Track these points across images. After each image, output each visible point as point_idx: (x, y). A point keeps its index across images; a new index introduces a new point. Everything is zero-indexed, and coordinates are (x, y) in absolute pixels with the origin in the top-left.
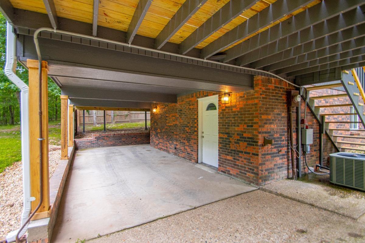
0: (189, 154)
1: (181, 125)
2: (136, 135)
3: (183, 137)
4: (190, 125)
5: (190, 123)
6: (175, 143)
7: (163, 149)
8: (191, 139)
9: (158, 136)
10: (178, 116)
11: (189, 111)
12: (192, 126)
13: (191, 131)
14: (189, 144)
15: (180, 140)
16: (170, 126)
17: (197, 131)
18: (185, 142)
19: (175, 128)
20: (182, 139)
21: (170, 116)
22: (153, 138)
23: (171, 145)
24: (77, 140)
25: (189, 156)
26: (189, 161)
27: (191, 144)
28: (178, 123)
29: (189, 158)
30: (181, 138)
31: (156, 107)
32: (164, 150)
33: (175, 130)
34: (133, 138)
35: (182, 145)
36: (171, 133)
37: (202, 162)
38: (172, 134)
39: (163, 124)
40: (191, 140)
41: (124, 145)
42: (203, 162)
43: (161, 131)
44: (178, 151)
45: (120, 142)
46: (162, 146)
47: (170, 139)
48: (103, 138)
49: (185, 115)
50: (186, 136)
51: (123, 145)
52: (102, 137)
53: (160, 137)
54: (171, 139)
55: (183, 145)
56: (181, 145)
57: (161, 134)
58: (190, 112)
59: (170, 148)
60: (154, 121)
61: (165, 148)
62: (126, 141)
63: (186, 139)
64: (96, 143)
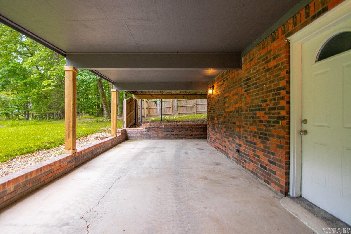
0: (265, 168)
1: (248, 107)
2: (191, 127)
3: (251, 132)
4: (267, 105)
5: (269, 100)
6: (237, 141)
7: (220, 149)
8: (269, 135)
9: (215, 129)
10: (243, 92)
11: (266, 75)
12: (272, 106)
13: (269, 117)
14: (265, 147)
15: (246, 137)
16: (230, 112)
17: (287, 118)
18: (257, 141)
19: (237, 116)
20: (249, 135)
21: (231, 95)
22: (210, 132)
23: (231, 145)
24: (129, 130)
25: (264, 172)
26: (264, 183)
27: (268, 148)
28: (242, 105)
29: (265, 177)
30: (248, 133)
31: (213, 87)
32: (222, 151)
33: (237, 118)
34: (188, 130)
35: (250, 146)
36: (231, 123)
37: (301, 196)
38: (233, 125)
39: (221, 110)
40: (270, 138)
41: (177, 139)
42: (303, 196)
43: (218, 122)
44: (242, 156)
45: (172, 134)
46: (220, 144)
47: (230, 133)
48: (154, 129)
49: (256, 87)
50: (258, 129)
51: (175, 138)
52: (152, 127)
53: (217, 130)
54: (232, 135)
55: (253, 147)
56: (247, 147)
57: (219, 126)
58: (268, 76)
59: (230, 149)
60: (211, 108)
61: (224, 149)
62: (180, 134)
63: (258, 135)
64: (146, 134)
